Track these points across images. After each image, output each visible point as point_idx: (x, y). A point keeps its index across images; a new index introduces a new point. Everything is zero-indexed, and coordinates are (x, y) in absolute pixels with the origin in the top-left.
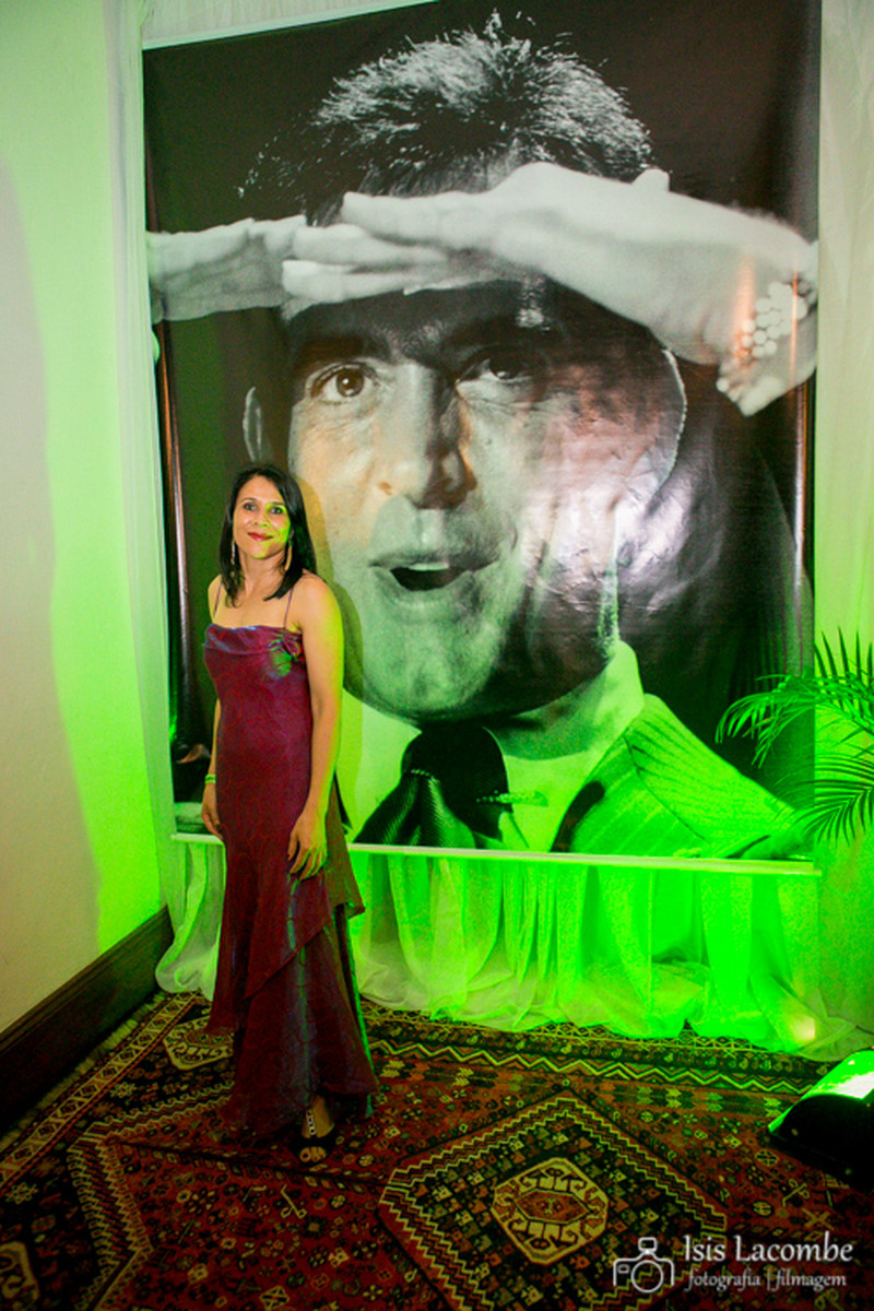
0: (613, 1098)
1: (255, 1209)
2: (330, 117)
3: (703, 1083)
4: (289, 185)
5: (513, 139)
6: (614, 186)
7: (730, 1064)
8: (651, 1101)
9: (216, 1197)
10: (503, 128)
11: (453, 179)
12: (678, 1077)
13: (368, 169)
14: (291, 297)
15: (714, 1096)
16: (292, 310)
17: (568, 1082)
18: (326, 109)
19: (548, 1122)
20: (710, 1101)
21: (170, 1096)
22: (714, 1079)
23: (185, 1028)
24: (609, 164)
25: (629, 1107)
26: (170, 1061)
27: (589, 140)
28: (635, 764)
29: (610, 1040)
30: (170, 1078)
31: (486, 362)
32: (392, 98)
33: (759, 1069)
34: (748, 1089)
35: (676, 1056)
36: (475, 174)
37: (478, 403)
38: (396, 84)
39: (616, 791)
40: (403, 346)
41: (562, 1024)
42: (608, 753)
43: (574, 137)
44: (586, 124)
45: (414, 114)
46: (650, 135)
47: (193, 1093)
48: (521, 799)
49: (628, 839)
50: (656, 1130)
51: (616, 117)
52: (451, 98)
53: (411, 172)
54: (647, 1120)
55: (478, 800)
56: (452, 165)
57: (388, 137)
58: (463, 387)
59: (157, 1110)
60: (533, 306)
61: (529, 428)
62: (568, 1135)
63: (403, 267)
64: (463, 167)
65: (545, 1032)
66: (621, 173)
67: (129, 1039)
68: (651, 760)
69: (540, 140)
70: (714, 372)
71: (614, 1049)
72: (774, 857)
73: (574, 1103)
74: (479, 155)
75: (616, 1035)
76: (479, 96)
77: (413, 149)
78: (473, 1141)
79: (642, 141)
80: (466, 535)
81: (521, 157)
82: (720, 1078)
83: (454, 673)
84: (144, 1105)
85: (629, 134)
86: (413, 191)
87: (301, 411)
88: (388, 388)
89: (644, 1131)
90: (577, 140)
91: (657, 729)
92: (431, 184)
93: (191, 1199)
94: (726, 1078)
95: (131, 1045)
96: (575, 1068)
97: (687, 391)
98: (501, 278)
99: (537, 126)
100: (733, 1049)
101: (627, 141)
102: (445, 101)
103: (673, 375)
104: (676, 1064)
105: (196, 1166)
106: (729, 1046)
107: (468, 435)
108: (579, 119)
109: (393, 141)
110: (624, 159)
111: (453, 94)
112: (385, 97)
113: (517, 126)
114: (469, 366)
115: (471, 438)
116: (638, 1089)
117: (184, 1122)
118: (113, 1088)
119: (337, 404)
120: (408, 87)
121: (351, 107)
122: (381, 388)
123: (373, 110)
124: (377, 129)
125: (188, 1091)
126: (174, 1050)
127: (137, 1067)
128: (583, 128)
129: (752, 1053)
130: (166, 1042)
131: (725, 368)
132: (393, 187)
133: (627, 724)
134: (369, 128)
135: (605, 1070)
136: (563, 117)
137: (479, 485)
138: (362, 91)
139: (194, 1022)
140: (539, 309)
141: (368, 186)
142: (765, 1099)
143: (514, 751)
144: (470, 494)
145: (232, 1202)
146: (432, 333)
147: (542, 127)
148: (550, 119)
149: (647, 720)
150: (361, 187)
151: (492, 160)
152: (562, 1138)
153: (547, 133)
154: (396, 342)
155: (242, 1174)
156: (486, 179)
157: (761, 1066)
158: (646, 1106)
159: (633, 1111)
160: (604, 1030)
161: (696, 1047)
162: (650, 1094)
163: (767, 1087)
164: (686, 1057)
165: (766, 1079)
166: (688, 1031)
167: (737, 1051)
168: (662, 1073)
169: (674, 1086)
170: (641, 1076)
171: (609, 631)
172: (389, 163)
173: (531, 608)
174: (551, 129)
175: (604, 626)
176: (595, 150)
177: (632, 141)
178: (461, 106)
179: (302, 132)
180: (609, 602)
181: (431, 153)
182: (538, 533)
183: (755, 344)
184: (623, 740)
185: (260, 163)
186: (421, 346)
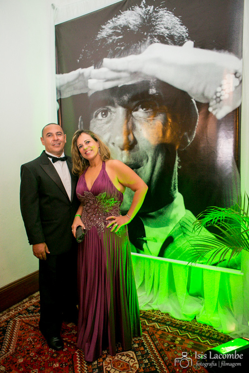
0: (159, 336)
1: (44, 347)
2: (100, 37)
3: (190, 338)
4: (90, 58)
5: (148, 37)
6: (177, 48)
7: (203, 334)
8: (170, 340)
9: (36, 341)
10: (145, 34)
11: (132, 51)
12: (183, 334)
13: (110, 51)
14: (90, 90)
15: (191, 343)
16: (90, 93)
17: (149, 328)
18: (99, 35)
19: (135, 340)
20: (189, 344)
22: (195, 337)
24: (176, 41)
25: (162, 341)
27: (170, 34)
28: (183, 232)
29: (169, 318)
31: (140, 106)
32: (116, 29)
33: (212, 337)
34: (204, 343)
35: (187, 327)
36: (138, 49)
37: (138, 118)
38: (117, 25)
39: (177, 240)
40: (118, 102)
41: (157, 310)
42: (174, 227)
43: (165, 34)
44: (169, 29)
45: (121, 33)
46: (188, 30)
48: (149, 239)
49: (180, 256)
50: (166, 349)
51: (178, 26)
52: (131, 27)
53: (121, 50)
54: (166, 346)
55: (137, 239)
56: (131, 47)
57: (115, 41)
58: (134, 114)
60: (153, 88)
61: (152, 126)
62: (138, 345)
63: (118, 79)
64: (134, 47)
65: (151, 312)
66: (179, 43)
68: (187, 231)
69: (155, 36)
70: (207, 105)
71: (168, 322)
72: (228, 267)
73: (146, 336)
74: (138, 43)
75: (171, 317)
76: (139, 25)
77: (121, 44)
79: (186, 32)
80: (135, 158)
81: (150, 42)
82: (197, 337)
83: (131, 200)
84: (33, 313)
85: (182, 31)
86: (121, 56)
87: (92, 122)
88: (114, 115)
89: (162, 349)
90: (166, 35)
91: (190, 221)
92: (126, 53)
93: (30, 340)
94: (199, 338)
96: (153, 325)
97: (199, 112)
98: (144, 80)
99: (155, 32)
100: (207, 329)
101: (181, 33)
102: (130, 28)
103: (194, 107)
104: (185, 330)
106: (206, 327)
107: (135, 128)
108: (167, 28)
110: (180, 39)
111: (132, 26)
112: (114, 29)
113: (149, 33)
114: (135, 107)
115: (136, 129)
116: (168, 335)
118: (29, 307)
119: (101, 120)
120: (120, 25)
121: (105, 33)
122: (112, 115)
123: (111, 33)
124: (112, 39)
127: (38, 302)
128: (168, 31)
129: (212, 331)
131: (211, 104)
132: (116, 55)
133: (180, 219)
134: (110, 39)
135: (162, 327)
136: (162, 28)
137: (138, 143)
138: (108, 28)
140: (155, 89)
141: (110, 55)
142: (208, 347)
143: (148, 225)
144: (136, 146)
145: (39, 343)
146: (126, 98)
147: (156, 32)
148: (159, 29)
149: (187, 218)
150: (108, 56)
151: (142, 44)
152: (136, 346)
153: (158, 34)
154: (116, 101)
156: (140, 50)
157: (213, 336)
158: (167, 341)
159: (162, 342)
160: (168, 315)
161: (195, 326)
162: (171, 338)
163: (211, 344)
164: (190, 328)
165: (212, 341)
166: (195, 320)
167: (208, 330)
168: (179, 332)
169: (180, 337)
170: (172, 331)
171: (175, 189)
172: (115, 48)
173: (152, 181)
174: (159, 32)
175: (173, 187)
176: (171, 37)
177: (183, 33)
178: (134, 29)
179: (93, 42)
180: (175, 180)
181: (126, 44)
182: (154, 158)
183: (221, 95)
184: (179, 224)
185: (83, 52)
186: (123, 102)
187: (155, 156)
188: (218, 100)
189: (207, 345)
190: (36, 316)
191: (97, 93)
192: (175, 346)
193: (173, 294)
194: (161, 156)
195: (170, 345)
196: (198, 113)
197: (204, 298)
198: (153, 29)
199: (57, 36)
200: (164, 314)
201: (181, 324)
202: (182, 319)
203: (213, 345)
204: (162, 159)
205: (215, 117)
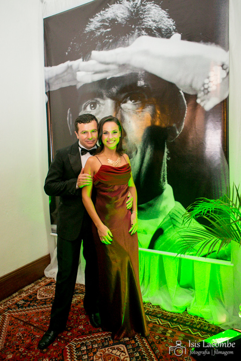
0: (150, 329)
1: (33, 342)
2: (88, 30)
3: (181, 330)
4: (78, 50)
5: (136, 30)
6: (164, 40)
7: (194, 325)
8: (161, 333)
9: (26, 336)
10: (133, 27)
11: (120, 44)
12: (174, 326)
13: (97, 44)
14: (79, 82)
15: (182, 335)
16: (79, 86)
18: (87, 28)
20: (180, 336)
21: (31, 306)
22: (186, 329)
23: (45, 288)
24: (163, 34)
25: (153, 333)
26: (36, 296)
27: (157, 27)
28: (173, 224)
29: (160, 311)
30: (34, 301)
31: (129, 98)
32: (104, 22)
34: (195, 335)
35: (178, 319)
36: (126, 42)
37: (126, 110)
38: (105, 18)
39: (167, 232)
40: (107, 94)
41: (148, 303)
42: (164, 219)
43: (153, 27)
44: (156, 22)
45: (110, 26)
46: (175, 23)
47: (37, 306)
48: (139, 232)
49: (171, 247)
50: (157, 342)
51: (165, 19)
52: (119, 20)
53: (109, 43)
54: (157, 338)
56: (120, 40)
57: (103, 33)
58: (123, 105)
59: (26, 309)
60: (141, 80)
61: (140, 117)
63: (106, 71)
64: (122, 40)
66: (167, 36)
67: (30, 289)
68: (177, 223)
69: (143, 29)
70: (195, 97)
71: (159, 314)
72: (218, 258)
74: (126, 36)
75: (162, 309)
76: (127, 18)
78: (101, 334)
79: (173, 25)
81: (138, 35)
82: (188, 329)
84: (23, 307)
85: (169, 23)
86: (109, 48)
88: (103, 107)
91: (179, 213)
92: (114, 46)
93: (20, 335)
94: (190, 330)
95: (30, 291)
97: (187, 103)
98: (133, 72)
99: (142, 25)
100: (198, 320)
101: (168, 26)
103: (183, 98)
104: (176, 322)
105: (26, 326)
106: (197, 319)
107: (124, 120)
108: (154, 21)
109: (104, 35)
110: (167, 32)
112: (102, 22)
113: (137, 26)
114: (124, 99)
115: (125, 121)
116: (159, 328)
117: (30, 314)
118: (19, 302)
119: (90, 112)
120: (108, 18)
121: (93, 26)
122: (101, 107)
123: (99, 26)
124: (100, 32)
125: (36, 306)
126: (39, 294)
127: (28, 296)
128: (155, 24)
129: (204, 323)
130: (38, 291)
131: (199, 95)
132: (104, 48)
133: (170, 210)
134: (98, 31)
135: (153, 320)
136: (150, 21)
137: (127, 135)
138: (96, 21)
139: (48, 286)
140: (143, 81)
141: (98, 48)
142: (199, 339)
144: (125, 138)
145: (29, 338)
146: (114, 90)
147: (144, 25)
148: (146, 22)
149: (176, 210)
150: (96, 49)
151: (130, 37)
153: (145, 27)
154: (105, 93)
155: (35, 331)
156: (129, 43)
157: (204, 328)
158: (159, 334)
159: (153, 335)
160: (159, 307)
161: (186, 318)
162: (162, 330)
163: (202, 335)
164: (181, 320)
165: (203, 333)
166: (186, 312)
167: (199, 322)
168: (170, 324)
169: (171, 329)
170: (163, 324)
171: (164, 181)
172: (103, 41)
173: (141, 173)
174: (146, 25)
175: (163, 179)
176: (159, 30)
177: (170, 25)
178: (122, 22)
179: (81, 35)
180: (164, 172)
181: (114, 37)
182: (143, 149)
183: (209, 87)
184: (169, 215)
185: (71, 45)
186: (111, 94)
187: (144, 148)
188: (206, 91)
189: (198, 337)
190: (26, 310)
191: (85, 86)
192: (166, 339)
193: (164, 286)
194: (150, 148)
195: (161, 337)
196: (186, 105)
197: (195, 290)
198: (141, 22)
199: (46, 30)
200: (155, 307)
201: (172, 316)
202: (173, 312)
203: (204, 337)
204: (151, 151)
205: (203, 109)
